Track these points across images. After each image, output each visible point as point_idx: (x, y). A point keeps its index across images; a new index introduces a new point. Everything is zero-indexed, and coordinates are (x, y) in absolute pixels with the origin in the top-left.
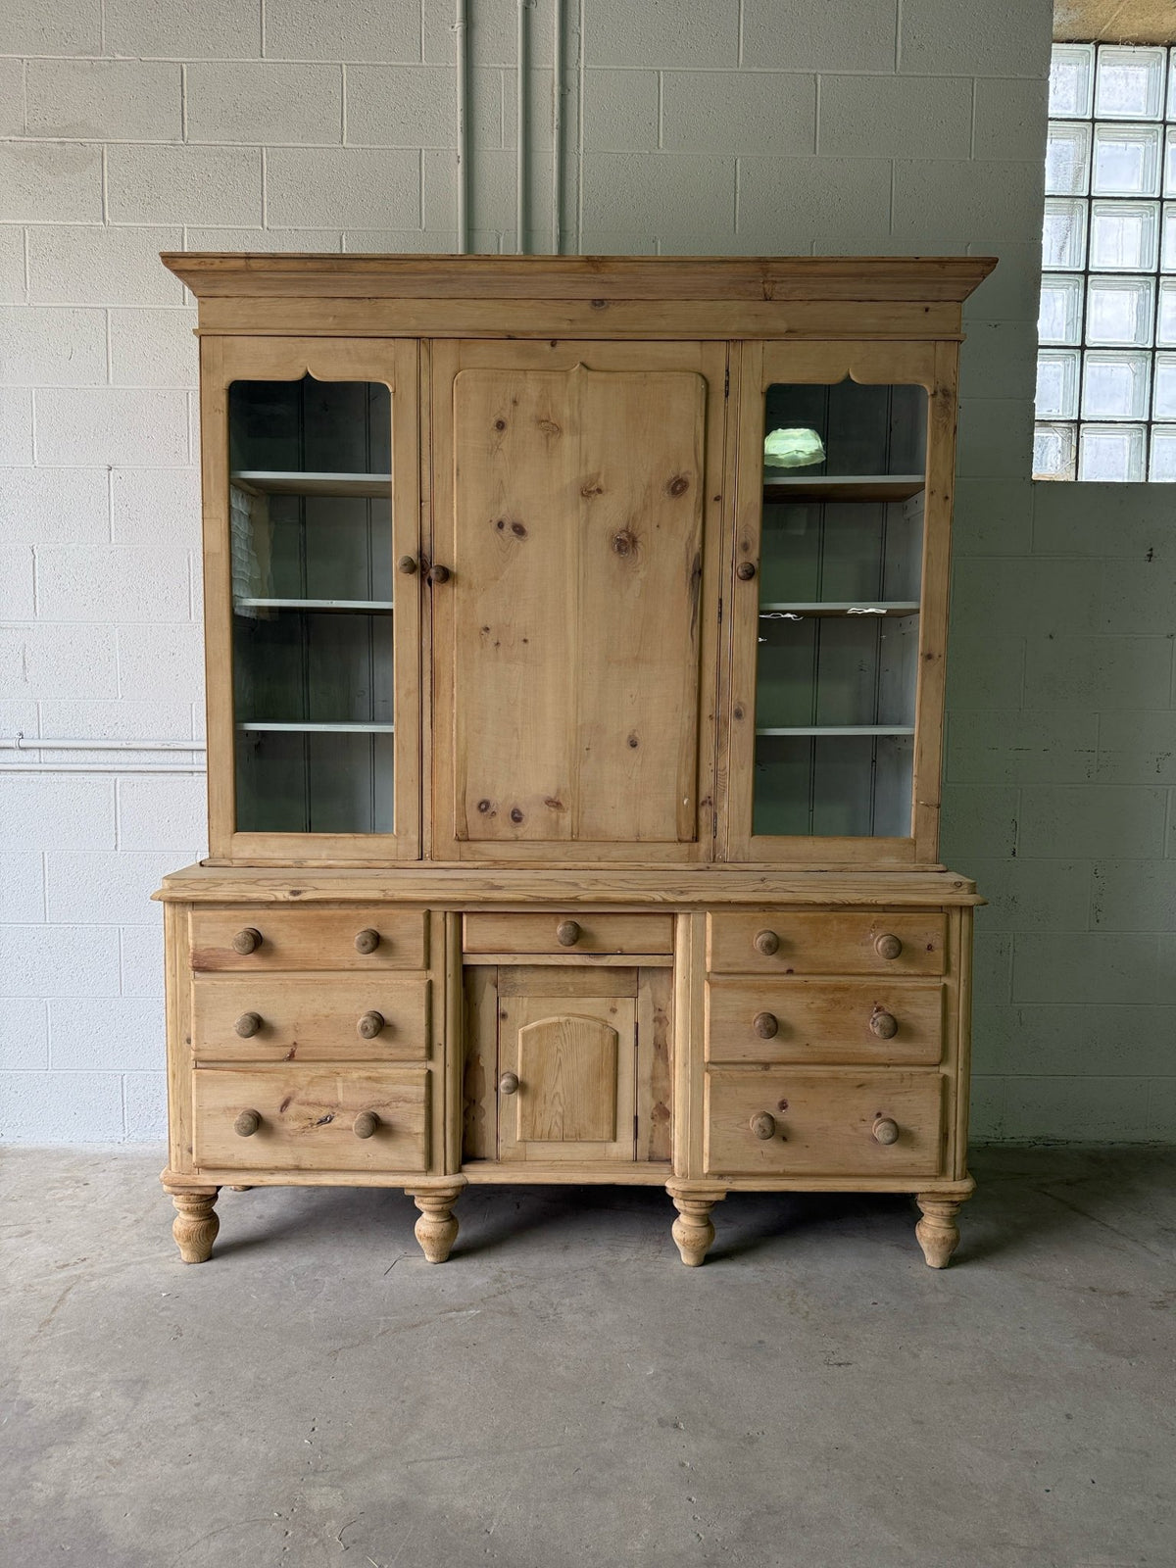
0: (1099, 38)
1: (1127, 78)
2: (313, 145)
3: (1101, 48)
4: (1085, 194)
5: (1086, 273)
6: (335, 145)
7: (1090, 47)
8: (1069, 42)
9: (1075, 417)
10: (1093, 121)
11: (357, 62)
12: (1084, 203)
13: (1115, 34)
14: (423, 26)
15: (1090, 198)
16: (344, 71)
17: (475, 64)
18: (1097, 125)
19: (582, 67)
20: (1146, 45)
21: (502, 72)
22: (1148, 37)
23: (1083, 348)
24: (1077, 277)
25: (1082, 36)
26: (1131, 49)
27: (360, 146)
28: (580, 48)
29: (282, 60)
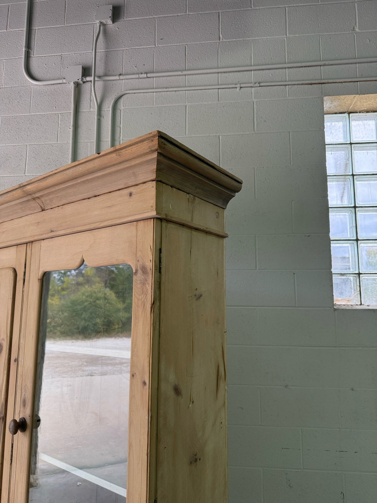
0: (349, 111)
1: (364, 126)
2: (14, 175)
3: (351, 115)
4: (351, 174)
5: (355, 207)
6: (22, 175)
7: (346, 115)
8: (336, 113)
9: (357, 272)
10: (351, 144)
11: (33, 144)
12: (351, 178)
13: (356, 109)
14: (59, 128)
15: (353, 175)
16: (28, 147)
17: (78, 141)
18: (353, 145)
19: (121, 139)
20: (372, 112)
21: (89, 144)
22: (371, 109)
23: (357, 240)
24: (351, 209)
25: (342, 111)
26: (365, 114)
27: (32, 174)
28: (120, 132)
29: (5, 145)
